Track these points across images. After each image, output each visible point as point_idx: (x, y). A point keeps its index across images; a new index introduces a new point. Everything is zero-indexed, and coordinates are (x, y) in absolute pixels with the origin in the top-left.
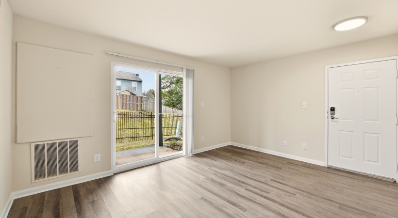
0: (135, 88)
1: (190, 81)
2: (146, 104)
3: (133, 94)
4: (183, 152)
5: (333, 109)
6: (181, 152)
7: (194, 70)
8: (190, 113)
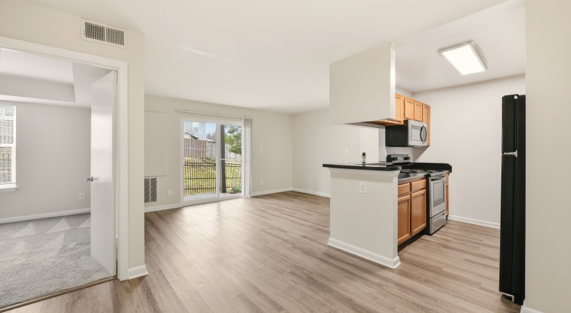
0: (197, 129)
1: (248, 129)
2: (211, 151)
3: (194, 138)
4: (242, 194)
5: (364, 154)
6: (240, 194)
7: (251, 120)
8: (248, 158)
